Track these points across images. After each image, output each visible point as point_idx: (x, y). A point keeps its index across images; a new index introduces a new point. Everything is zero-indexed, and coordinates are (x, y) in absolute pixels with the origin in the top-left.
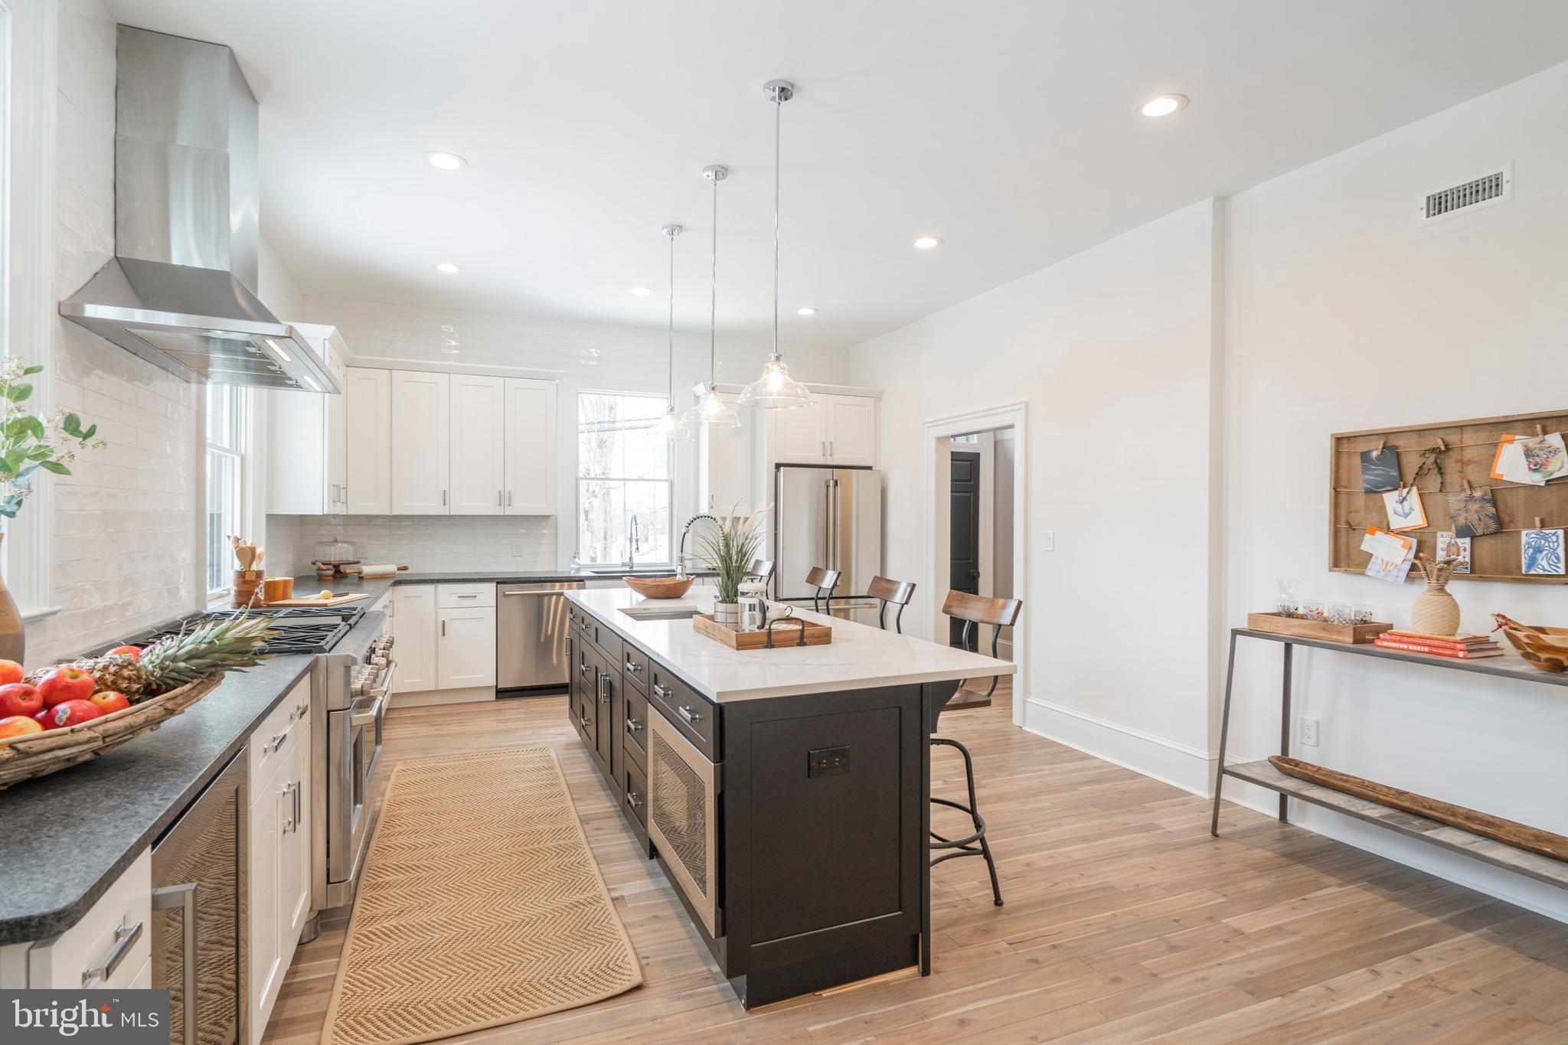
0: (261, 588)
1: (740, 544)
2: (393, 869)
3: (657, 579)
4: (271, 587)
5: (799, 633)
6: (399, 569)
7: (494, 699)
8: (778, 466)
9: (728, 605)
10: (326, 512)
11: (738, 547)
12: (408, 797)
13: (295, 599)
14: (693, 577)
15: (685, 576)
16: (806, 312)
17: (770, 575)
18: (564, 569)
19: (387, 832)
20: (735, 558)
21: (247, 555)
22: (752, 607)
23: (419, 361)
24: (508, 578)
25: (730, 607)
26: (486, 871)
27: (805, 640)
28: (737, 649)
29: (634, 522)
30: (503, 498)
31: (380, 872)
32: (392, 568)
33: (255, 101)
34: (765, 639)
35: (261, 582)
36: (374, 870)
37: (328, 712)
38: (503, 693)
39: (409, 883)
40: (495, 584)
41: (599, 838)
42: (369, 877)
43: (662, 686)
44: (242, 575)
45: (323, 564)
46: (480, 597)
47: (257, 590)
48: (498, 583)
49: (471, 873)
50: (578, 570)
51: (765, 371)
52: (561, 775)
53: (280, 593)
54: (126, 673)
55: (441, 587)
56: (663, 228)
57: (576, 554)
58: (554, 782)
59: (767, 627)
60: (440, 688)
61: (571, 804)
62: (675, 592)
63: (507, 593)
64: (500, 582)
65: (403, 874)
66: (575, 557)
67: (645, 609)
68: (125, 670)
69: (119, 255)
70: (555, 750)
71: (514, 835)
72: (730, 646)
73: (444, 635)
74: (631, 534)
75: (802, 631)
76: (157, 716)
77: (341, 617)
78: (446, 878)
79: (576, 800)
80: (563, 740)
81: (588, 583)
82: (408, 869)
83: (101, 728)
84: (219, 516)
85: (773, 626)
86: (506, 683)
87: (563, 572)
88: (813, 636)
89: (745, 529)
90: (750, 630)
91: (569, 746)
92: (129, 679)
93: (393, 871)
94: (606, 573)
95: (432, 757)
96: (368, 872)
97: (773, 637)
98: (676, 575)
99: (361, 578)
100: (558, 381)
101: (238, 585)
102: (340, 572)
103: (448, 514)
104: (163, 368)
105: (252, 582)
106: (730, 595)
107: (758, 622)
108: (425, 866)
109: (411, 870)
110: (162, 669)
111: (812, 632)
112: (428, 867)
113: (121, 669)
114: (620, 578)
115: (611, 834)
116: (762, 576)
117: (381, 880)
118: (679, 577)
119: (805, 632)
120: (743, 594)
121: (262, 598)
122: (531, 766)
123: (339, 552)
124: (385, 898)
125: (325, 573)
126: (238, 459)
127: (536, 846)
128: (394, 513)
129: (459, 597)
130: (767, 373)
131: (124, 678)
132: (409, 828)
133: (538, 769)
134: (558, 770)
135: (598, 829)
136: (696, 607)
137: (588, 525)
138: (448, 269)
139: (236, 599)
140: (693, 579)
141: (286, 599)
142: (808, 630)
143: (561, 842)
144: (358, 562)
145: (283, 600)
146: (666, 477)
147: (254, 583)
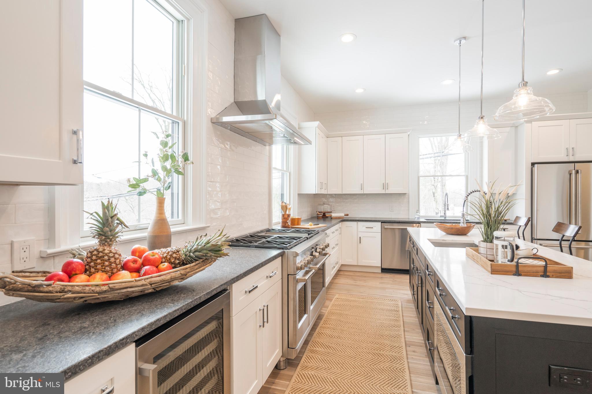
0: (289, 221)
1: (497, 207)
2: (321, 345)
3: (454, 224)
4: (293, 220)
5: (543, 269)
6: (345, 215)
7: (381, 272)
8: (533, 164)
9: (488, 243)
10: (316, 193)
11: (495, 209)
12: (336, 311)
13: (302, 225)
14: (474, 224)
15: (465, 224)
16: (553, 72)
17: (526, 225)
18: (413, 217)
19: (324, 326)
20: (493, 216)
21: (284, 208)
22: (504, 247)
23: (353, 132)
24: (386, 221)
25: (489, 244)
26: (356, 358)
27: (548, 274)
28: (491, 274)
29: (446, 196)
30: (385, 186)
31: (316, 345)
32: (342, 215)
33: (280, 36)
34: (514, 269)
35: (289, 218)
36: (314, 343)
37: (288, 275)
38: (384, 270)
39: (325, 354)
40: (380, 223)
41: (414, 357)
42: (311, 345)
43: (441, 288)
44: (283, 215)
45: (319, 212)
46: (374, 228)
47: (288, 221)
48: (382, 222)
49: (350, 357)
50: (418, 218)
51: (515, 95)
52: (401, 316)
53: (296, 222)
54: (174, 255)
55: (359, 223)
56: (455, 41)
57: (418, 211)
58: (397, 319)
59: (515, 260)
60: (359, 265)
61: (403, 333)
62: (463, 232)
63: (385, 227)
64: (383, 222)
65: (324, 348)
66: (417, 212)
67: (443, 240)
68: (174, 254)
69: (235, 101)
70: (401, 302)
71: (373, 343)
72: (487, 270)
73: (360, 243)
74: (445, 202)
75: (546, 267)
76: (177, 276)
77: (308, 234)
78: (339, 357)
79: (407, 331)
80: (406, 296)
81: (422, 224)
82: (326, 346)
83: (149, 280)
84: (283, 194)
85: (520, 261)
86: (385, 266)
87: (412, 219)
88: (555, 272)
89: (500, 197)
90: (502, 262)
91: (408, 301)
92: (175, 258)
93: (320, 346)
94: (432, 220)
95: (350, 294)
96: (312, 343)
97: (520, 269)
98: (459, 223)
99: (331, 218)
100: (409, 133)
101: (282, 219)
102: (325, 215)
103: (363, 193)
104: (254, 141)
105: (287, 218)
106: (489, 238)
107: (509, 258)
108: (332, 347)
109: (327, 348)
110: (186, 255)
111: (556, 269)
112: (334, 348)
113: (173, 254)
114: (433, 222)
115: (420, 357)
116: (520, 226)
117: (315, 349)
118: (462, 225)
119: (548, 269)
120: (497, 238)
121: (290, 225)
122: (388, 308)
123: (325, 208)
124: (314, 358)
125: (319, 215)
126: (288, 174)
127: (381, 352)
128: (343, 193)
129: (366, 228)
130: (517, 96)
131: (174, 258)
132: (332, 326)
133: (391, 310)
134: (401, 313)
135: (414, 351)
136: (474, 241)
137: (434, 199)
138: (359, 91)
139: (282, 225)
140: (474, 226)
141: (299, 225)
142: (550, 268)
143: (394, 354)
144: (331, 212)
145: (297, 225)
146: (464, 174)
147: (287, 219)
